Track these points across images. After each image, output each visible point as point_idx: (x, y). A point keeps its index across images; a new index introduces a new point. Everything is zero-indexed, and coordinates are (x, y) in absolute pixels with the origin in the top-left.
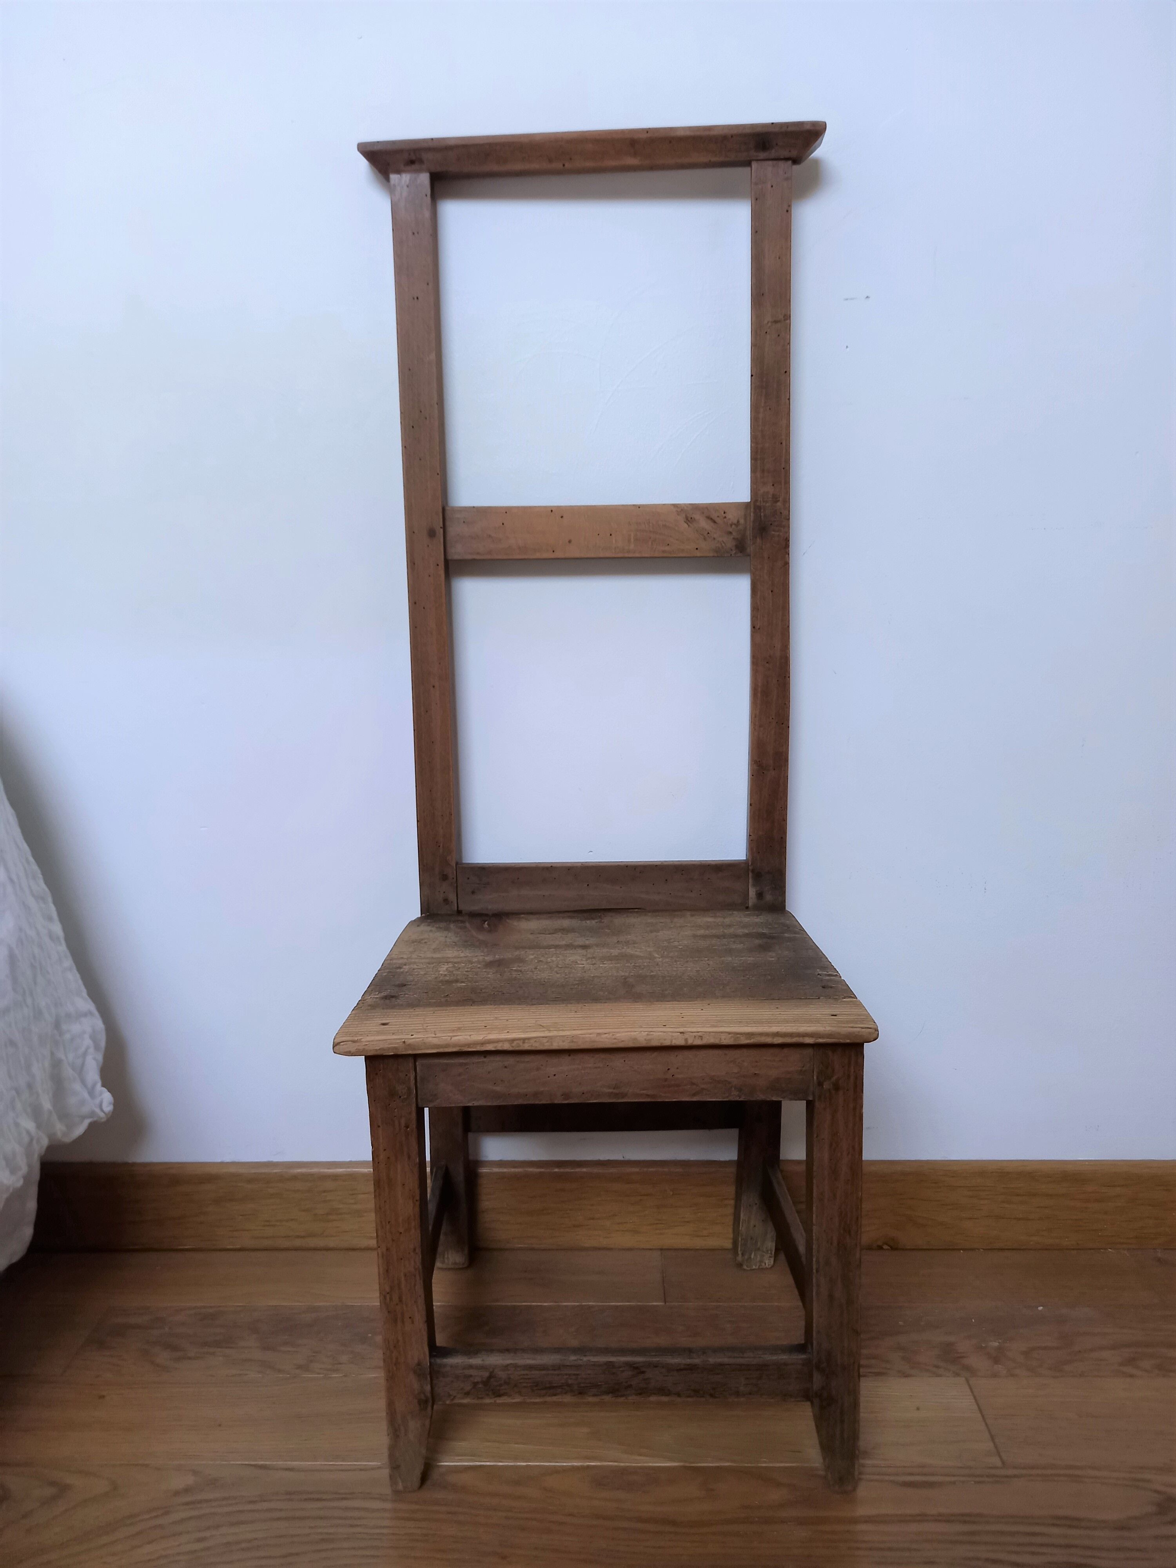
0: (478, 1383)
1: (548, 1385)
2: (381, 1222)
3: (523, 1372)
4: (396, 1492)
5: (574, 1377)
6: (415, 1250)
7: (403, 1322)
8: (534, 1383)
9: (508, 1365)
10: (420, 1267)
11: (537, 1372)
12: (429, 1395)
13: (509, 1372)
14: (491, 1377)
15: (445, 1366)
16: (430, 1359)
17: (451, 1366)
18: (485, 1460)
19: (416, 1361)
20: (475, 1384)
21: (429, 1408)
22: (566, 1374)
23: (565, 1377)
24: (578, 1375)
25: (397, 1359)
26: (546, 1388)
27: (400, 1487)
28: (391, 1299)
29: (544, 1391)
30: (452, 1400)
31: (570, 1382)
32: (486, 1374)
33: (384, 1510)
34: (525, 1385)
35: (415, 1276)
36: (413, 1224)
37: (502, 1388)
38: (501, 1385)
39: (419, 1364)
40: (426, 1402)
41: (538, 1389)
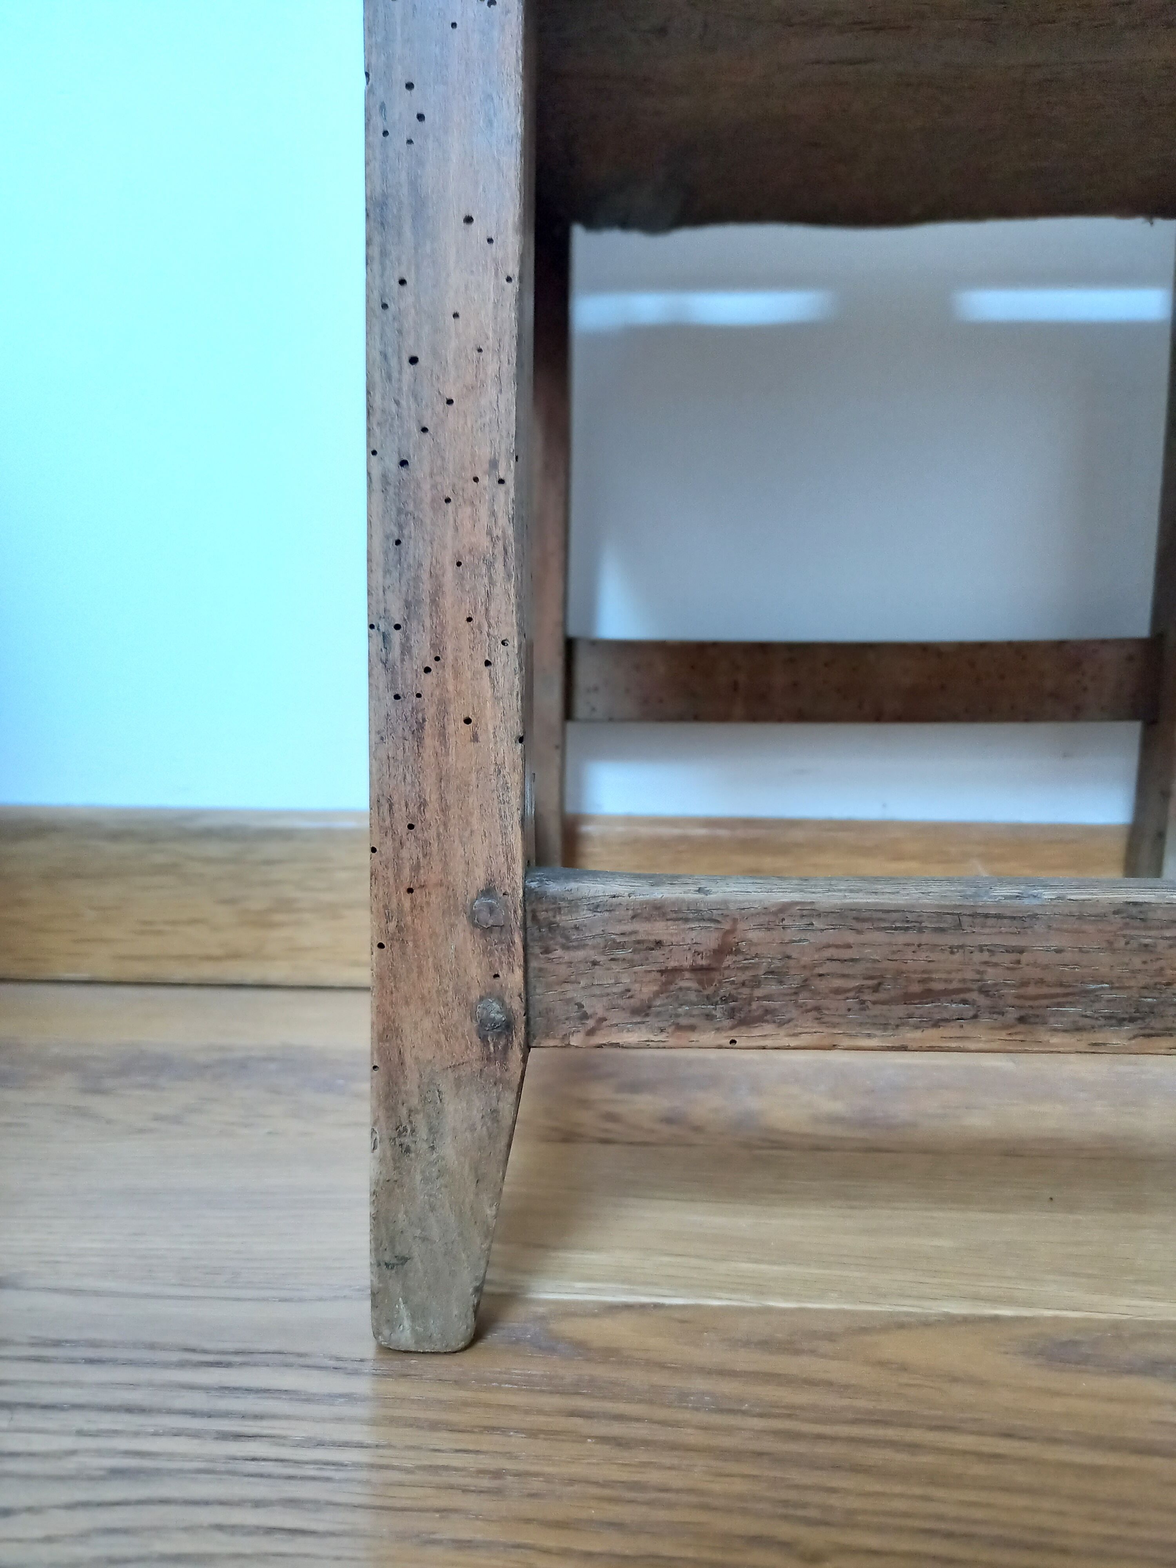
0: (677, 970)
1: (916, 988)
2: (385, 356)
3: (831, 936)
4: (388, 1351)
5: (1007, 959)
6: (494, 464)
7: (443, 735)
8: (871, 978)
9: (784, 908)
10: (510, 531)
11: (880, 937)
12: (517, 1005)
13: (789, 935)
14: (722, 951)
15: (574, 904)
16: (526, 876)
17: (595, 908)
18: (666, 1292)
19: (480, 884)
20: (670, 973)
21: (516, 1054)
22: (981, 949)
23: (978, 957)
24: (1021, 951)
25: (416, 868)
26: (908, 998)
27: (405, 1336)
28: (406, 649)
29: (900, 1010)
30: (591, 1033)
31: (992, 976)
32: (709, 939)
33: (350, 1398)
34: (838, 983)
35: (490, 565)
36: (492, 368)
37: (758, 992)
38: (756, 983)
39: (488, 891)
40: (508, 1026)
41: (883, 1003)
